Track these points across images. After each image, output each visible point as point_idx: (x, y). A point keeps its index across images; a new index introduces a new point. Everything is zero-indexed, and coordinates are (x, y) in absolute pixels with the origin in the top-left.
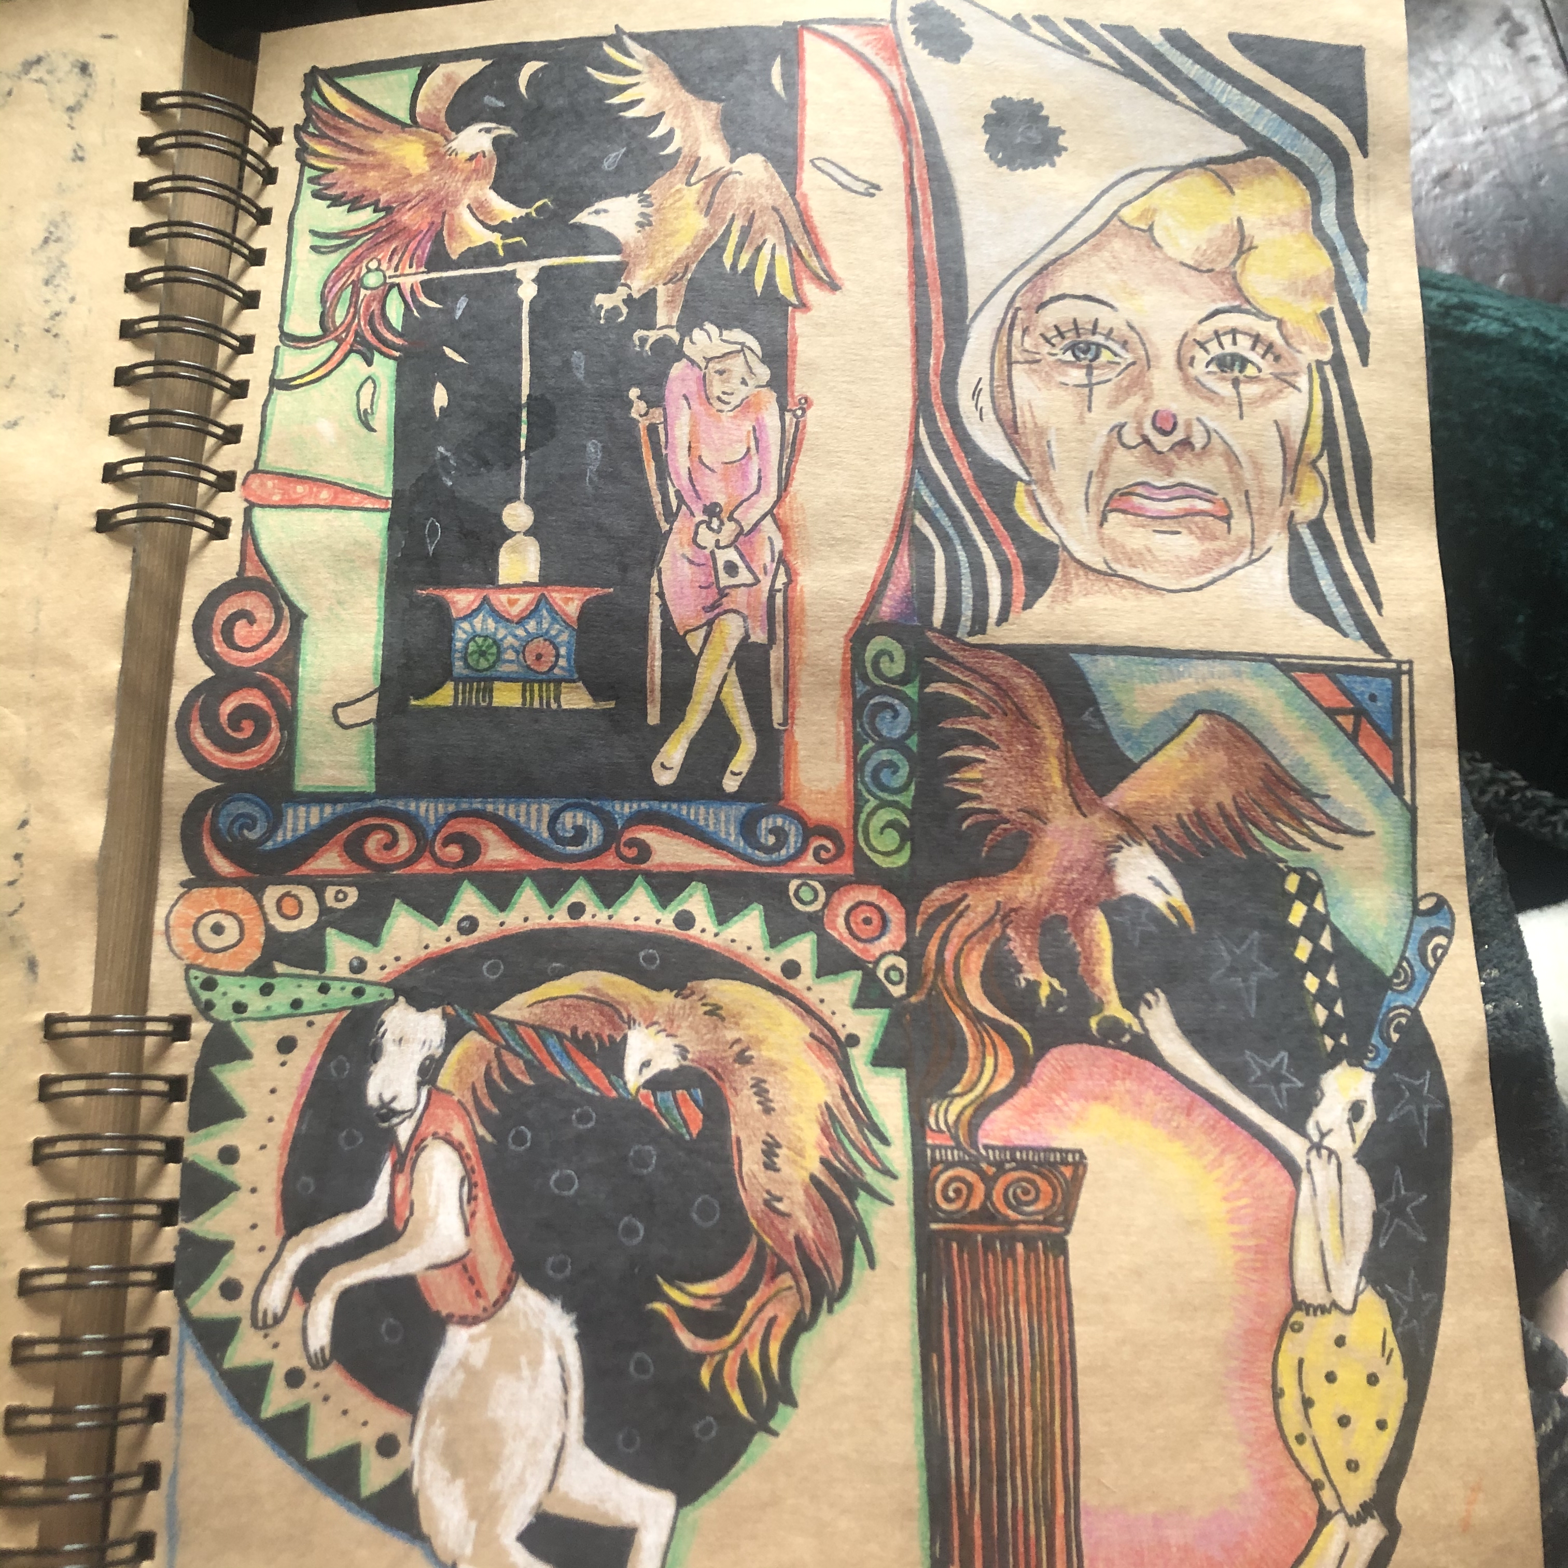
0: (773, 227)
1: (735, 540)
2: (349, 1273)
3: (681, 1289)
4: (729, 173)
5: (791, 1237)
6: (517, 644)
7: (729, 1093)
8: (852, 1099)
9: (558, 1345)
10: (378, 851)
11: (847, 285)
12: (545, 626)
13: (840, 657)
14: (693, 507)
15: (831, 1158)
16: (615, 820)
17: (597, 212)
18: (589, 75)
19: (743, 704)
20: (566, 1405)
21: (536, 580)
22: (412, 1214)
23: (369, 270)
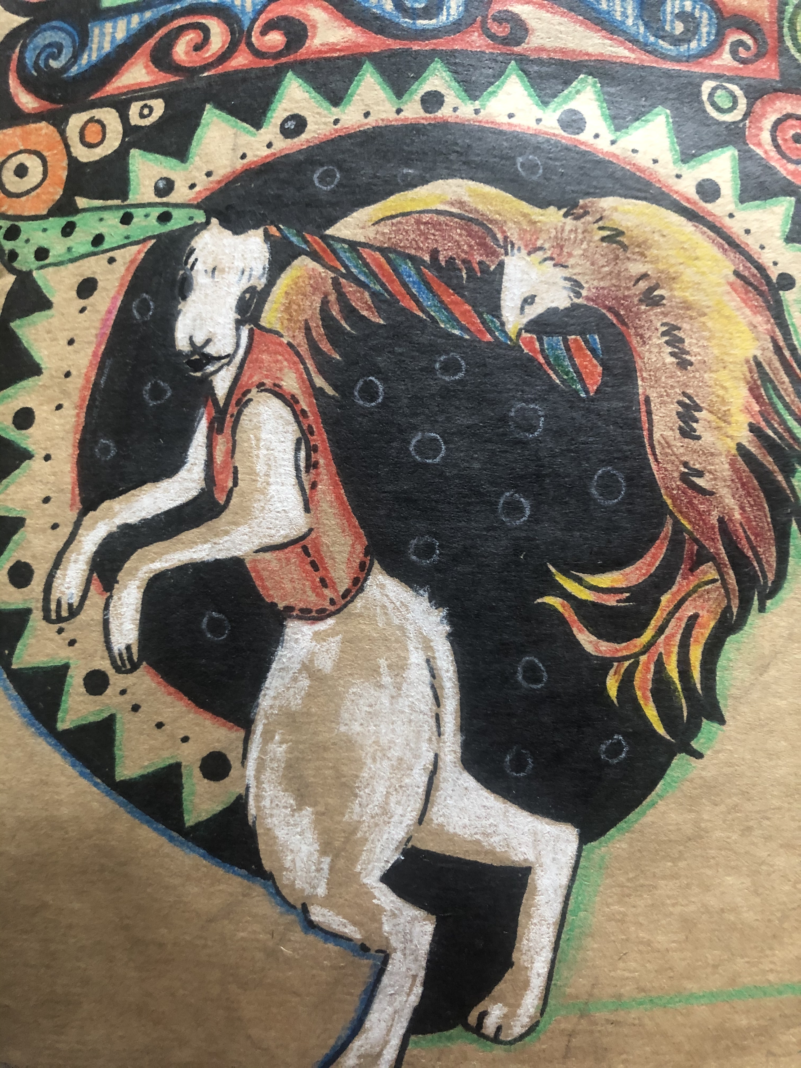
2: (160, 555)
3: (580, 581)
5: (714, 521)
7: (635, 341)
8: (787, 353)
9: (427, 645)
15: (763, 424)
20: (438, 718)
22: (235, 484)
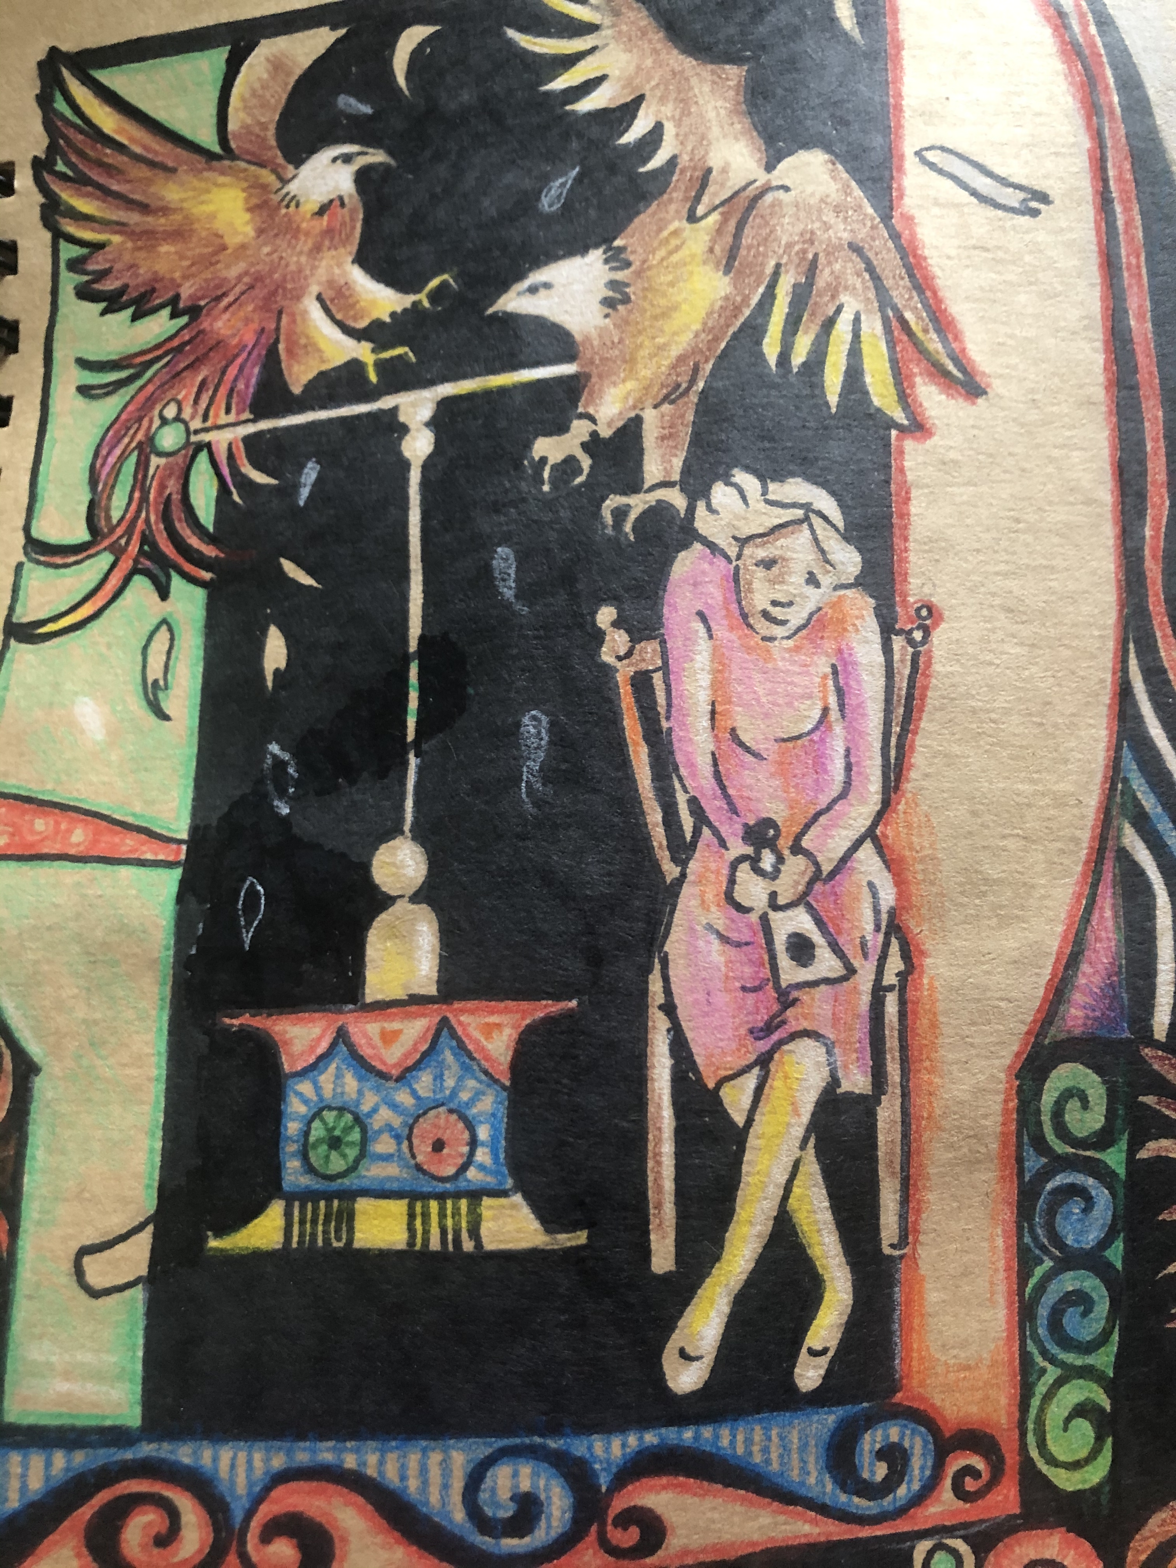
0: (852, 280)
1: (805, 894)
4: (767, 189)
6: (397, 1122)
10: (143, 1547)
11: (997, 387)
12: (450, 1083)
13: (998, 1108)
14: (724, 830)
16: (594, 1474)
17: (533, 290)
18: (510, 43)
19: (828, 1216)
21: (432, 990)
23: (164, 421)
